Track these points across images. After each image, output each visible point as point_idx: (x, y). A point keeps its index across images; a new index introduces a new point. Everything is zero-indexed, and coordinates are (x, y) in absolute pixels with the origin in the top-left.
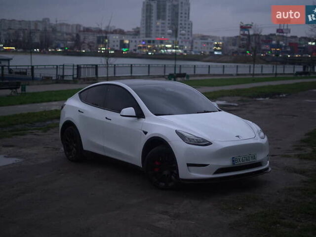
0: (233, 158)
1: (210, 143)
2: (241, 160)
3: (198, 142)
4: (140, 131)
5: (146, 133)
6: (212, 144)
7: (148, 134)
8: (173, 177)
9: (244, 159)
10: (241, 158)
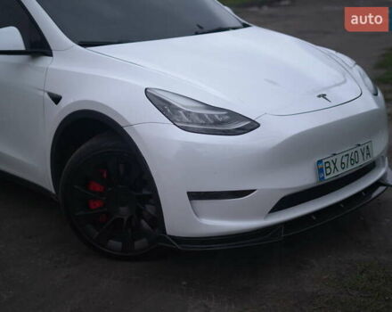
0: (320, 162)
1: (253, 125)
2: (338, 165)
3: (217, 123)
4: (41, 93)
5: (57, 99)
6: (259, 125)
7: (63, 103)
8: (144, 223)
9: (345, 160)
10: (339, 157)
